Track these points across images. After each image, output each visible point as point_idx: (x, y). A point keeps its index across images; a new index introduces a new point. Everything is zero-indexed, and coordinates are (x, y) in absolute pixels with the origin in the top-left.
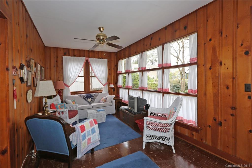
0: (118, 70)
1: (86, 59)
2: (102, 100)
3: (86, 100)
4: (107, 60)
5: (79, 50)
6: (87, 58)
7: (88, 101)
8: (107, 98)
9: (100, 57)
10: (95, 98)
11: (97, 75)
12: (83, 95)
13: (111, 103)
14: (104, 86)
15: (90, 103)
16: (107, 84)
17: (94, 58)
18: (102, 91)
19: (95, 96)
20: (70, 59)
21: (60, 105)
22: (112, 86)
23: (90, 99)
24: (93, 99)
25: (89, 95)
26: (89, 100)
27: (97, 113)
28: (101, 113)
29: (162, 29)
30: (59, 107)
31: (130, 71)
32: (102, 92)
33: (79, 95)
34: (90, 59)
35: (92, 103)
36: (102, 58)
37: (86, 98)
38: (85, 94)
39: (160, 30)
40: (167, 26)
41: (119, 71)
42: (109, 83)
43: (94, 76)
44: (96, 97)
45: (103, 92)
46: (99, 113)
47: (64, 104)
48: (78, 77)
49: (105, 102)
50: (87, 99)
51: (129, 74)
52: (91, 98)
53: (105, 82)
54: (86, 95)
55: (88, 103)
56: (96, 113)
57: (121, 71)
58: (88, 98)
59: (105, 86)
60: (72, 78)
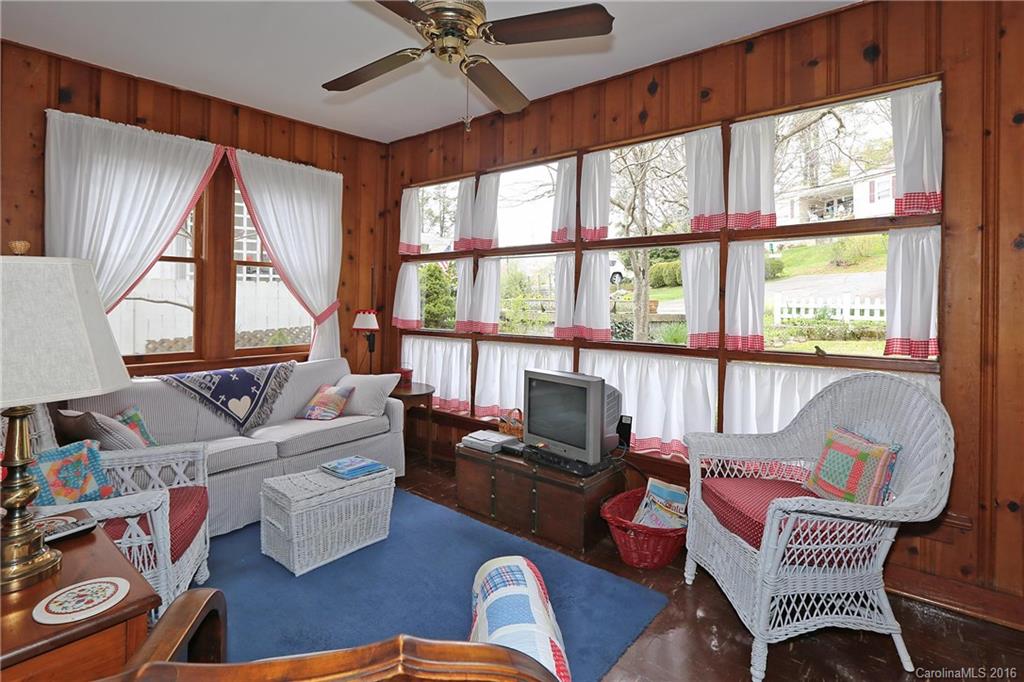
0: (404, 239)
1: (216, 152)
2: (324, 404)
3: (218, 408)
4: (340, 177)
5: (174, 91)
6: (222, 149)
7: (229, 416)
8: (352, 390)
9: (299, 153)
10: (275, 395)
11: (282, 256)
12: (194, 380)
13: (385, 417)
14: (319, 320)
15: (242, 426)
16: (336, 313)
17: (266, 155)
18: (307, 348)
19: (272, 382)
20: (106, 133)
21: (58, 463)
22: (369, 321)
23: (246, 400)
24: (265, 399)
25: (234, 377)
26: (240, 406)
27: (347, 491)
28: (367, 484)
29: (722, 46)
30: (52, 479)
31: (492, 247)
32: (306, 359)
33: (165, 377)
34: (244, 160)
35: (257, 425)
36: (314, 165)
37: (215, 395)
38: (205, 373)
39: (714, 50)
40: (762, 35)
41: (409, 246)
42: (346, 309)
43: (258, 260)
44: (281, 386)
45: (312, 354)
46: (357, 489)
47: (90, 450)
48: (159, 263)
49: (341, 415)
50: (225, 403)
51: (481, 260)
52: (252, 398)
53: (323, 297)
54: (216, 379)
55: (229, 427)
56: (337, 494)
57: (416, 244)
58: (228, 399)
59: (327, 324)
60: (112, 264)
